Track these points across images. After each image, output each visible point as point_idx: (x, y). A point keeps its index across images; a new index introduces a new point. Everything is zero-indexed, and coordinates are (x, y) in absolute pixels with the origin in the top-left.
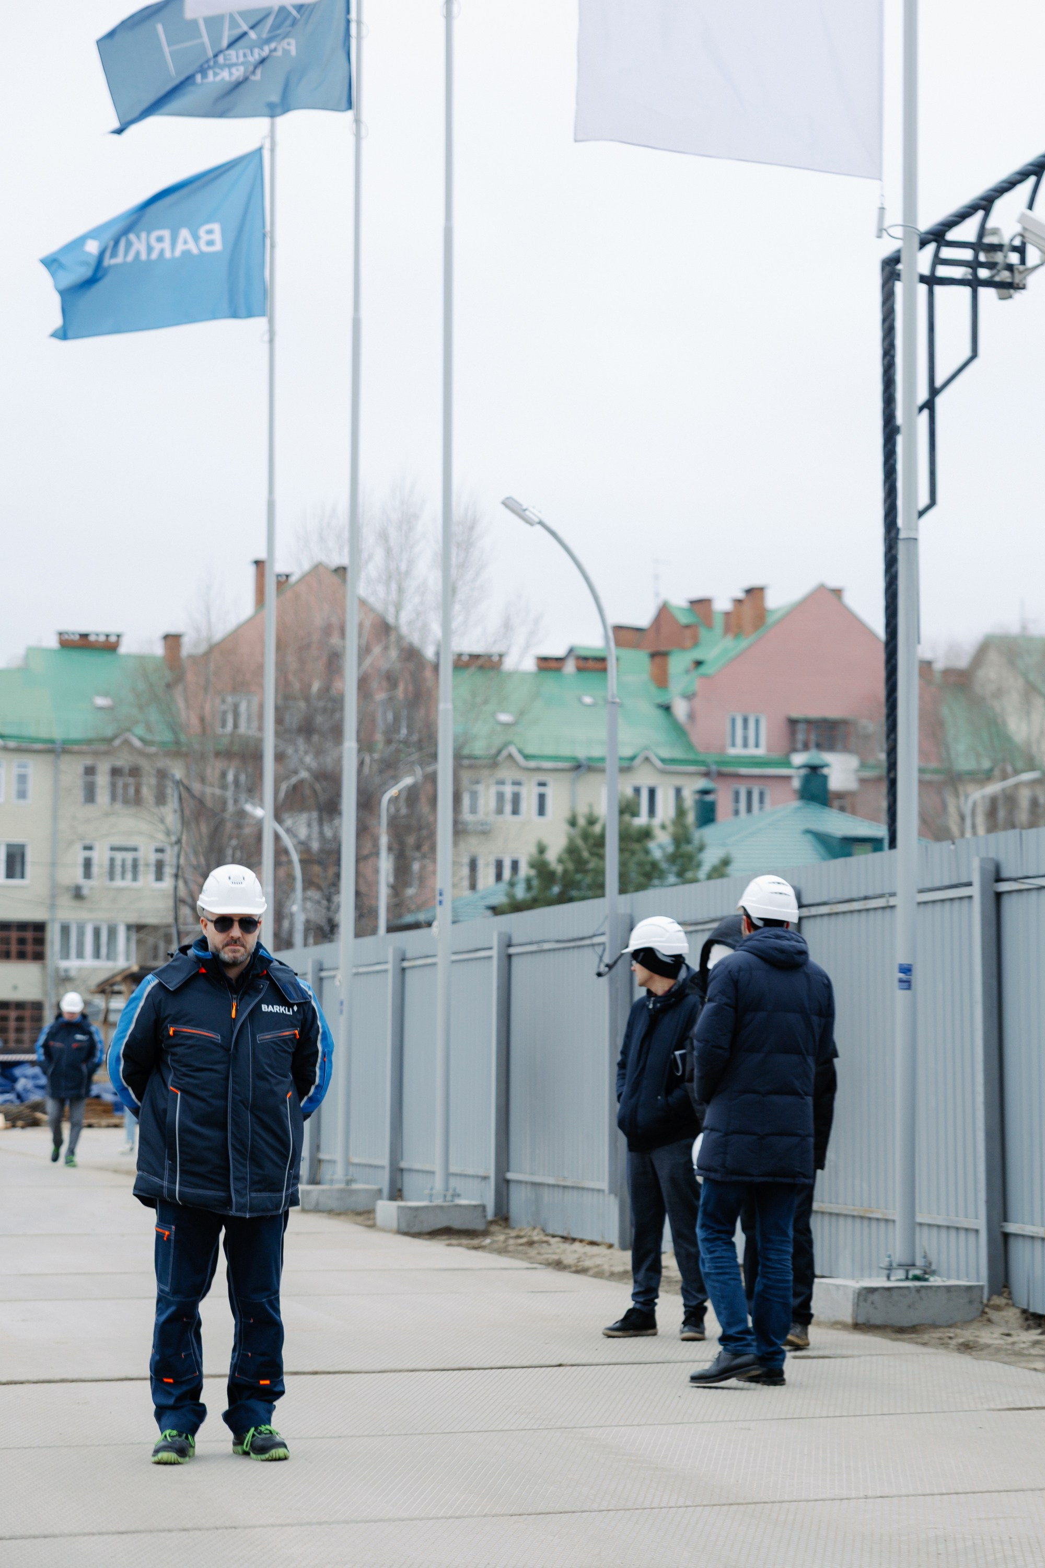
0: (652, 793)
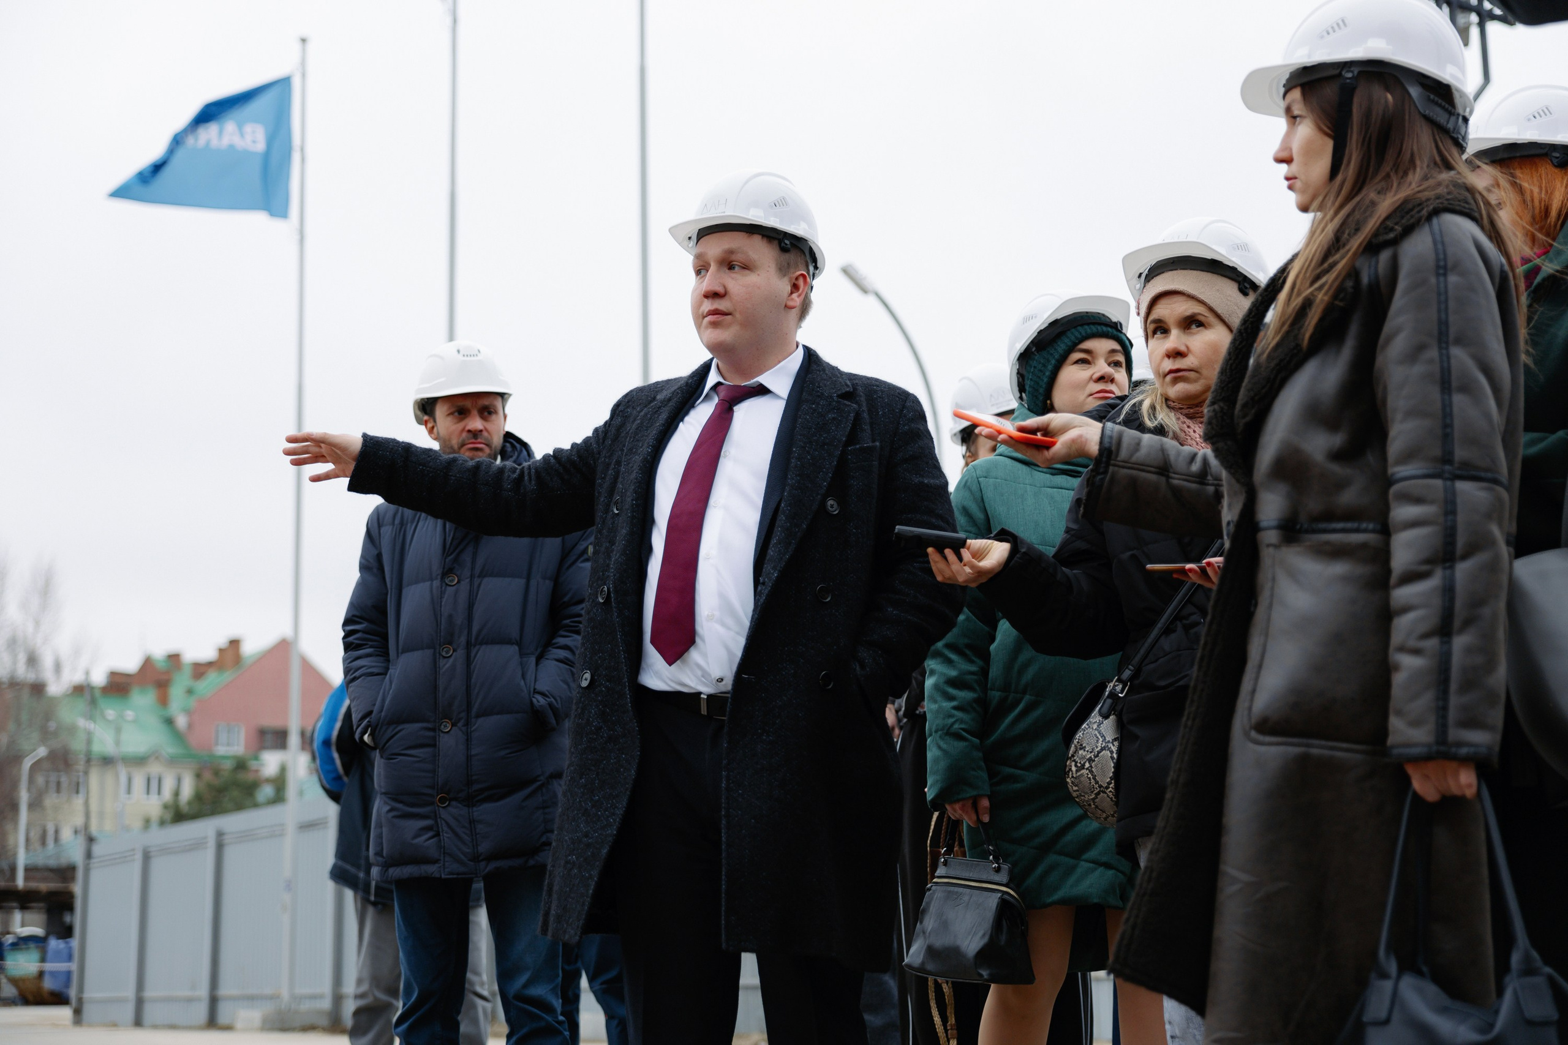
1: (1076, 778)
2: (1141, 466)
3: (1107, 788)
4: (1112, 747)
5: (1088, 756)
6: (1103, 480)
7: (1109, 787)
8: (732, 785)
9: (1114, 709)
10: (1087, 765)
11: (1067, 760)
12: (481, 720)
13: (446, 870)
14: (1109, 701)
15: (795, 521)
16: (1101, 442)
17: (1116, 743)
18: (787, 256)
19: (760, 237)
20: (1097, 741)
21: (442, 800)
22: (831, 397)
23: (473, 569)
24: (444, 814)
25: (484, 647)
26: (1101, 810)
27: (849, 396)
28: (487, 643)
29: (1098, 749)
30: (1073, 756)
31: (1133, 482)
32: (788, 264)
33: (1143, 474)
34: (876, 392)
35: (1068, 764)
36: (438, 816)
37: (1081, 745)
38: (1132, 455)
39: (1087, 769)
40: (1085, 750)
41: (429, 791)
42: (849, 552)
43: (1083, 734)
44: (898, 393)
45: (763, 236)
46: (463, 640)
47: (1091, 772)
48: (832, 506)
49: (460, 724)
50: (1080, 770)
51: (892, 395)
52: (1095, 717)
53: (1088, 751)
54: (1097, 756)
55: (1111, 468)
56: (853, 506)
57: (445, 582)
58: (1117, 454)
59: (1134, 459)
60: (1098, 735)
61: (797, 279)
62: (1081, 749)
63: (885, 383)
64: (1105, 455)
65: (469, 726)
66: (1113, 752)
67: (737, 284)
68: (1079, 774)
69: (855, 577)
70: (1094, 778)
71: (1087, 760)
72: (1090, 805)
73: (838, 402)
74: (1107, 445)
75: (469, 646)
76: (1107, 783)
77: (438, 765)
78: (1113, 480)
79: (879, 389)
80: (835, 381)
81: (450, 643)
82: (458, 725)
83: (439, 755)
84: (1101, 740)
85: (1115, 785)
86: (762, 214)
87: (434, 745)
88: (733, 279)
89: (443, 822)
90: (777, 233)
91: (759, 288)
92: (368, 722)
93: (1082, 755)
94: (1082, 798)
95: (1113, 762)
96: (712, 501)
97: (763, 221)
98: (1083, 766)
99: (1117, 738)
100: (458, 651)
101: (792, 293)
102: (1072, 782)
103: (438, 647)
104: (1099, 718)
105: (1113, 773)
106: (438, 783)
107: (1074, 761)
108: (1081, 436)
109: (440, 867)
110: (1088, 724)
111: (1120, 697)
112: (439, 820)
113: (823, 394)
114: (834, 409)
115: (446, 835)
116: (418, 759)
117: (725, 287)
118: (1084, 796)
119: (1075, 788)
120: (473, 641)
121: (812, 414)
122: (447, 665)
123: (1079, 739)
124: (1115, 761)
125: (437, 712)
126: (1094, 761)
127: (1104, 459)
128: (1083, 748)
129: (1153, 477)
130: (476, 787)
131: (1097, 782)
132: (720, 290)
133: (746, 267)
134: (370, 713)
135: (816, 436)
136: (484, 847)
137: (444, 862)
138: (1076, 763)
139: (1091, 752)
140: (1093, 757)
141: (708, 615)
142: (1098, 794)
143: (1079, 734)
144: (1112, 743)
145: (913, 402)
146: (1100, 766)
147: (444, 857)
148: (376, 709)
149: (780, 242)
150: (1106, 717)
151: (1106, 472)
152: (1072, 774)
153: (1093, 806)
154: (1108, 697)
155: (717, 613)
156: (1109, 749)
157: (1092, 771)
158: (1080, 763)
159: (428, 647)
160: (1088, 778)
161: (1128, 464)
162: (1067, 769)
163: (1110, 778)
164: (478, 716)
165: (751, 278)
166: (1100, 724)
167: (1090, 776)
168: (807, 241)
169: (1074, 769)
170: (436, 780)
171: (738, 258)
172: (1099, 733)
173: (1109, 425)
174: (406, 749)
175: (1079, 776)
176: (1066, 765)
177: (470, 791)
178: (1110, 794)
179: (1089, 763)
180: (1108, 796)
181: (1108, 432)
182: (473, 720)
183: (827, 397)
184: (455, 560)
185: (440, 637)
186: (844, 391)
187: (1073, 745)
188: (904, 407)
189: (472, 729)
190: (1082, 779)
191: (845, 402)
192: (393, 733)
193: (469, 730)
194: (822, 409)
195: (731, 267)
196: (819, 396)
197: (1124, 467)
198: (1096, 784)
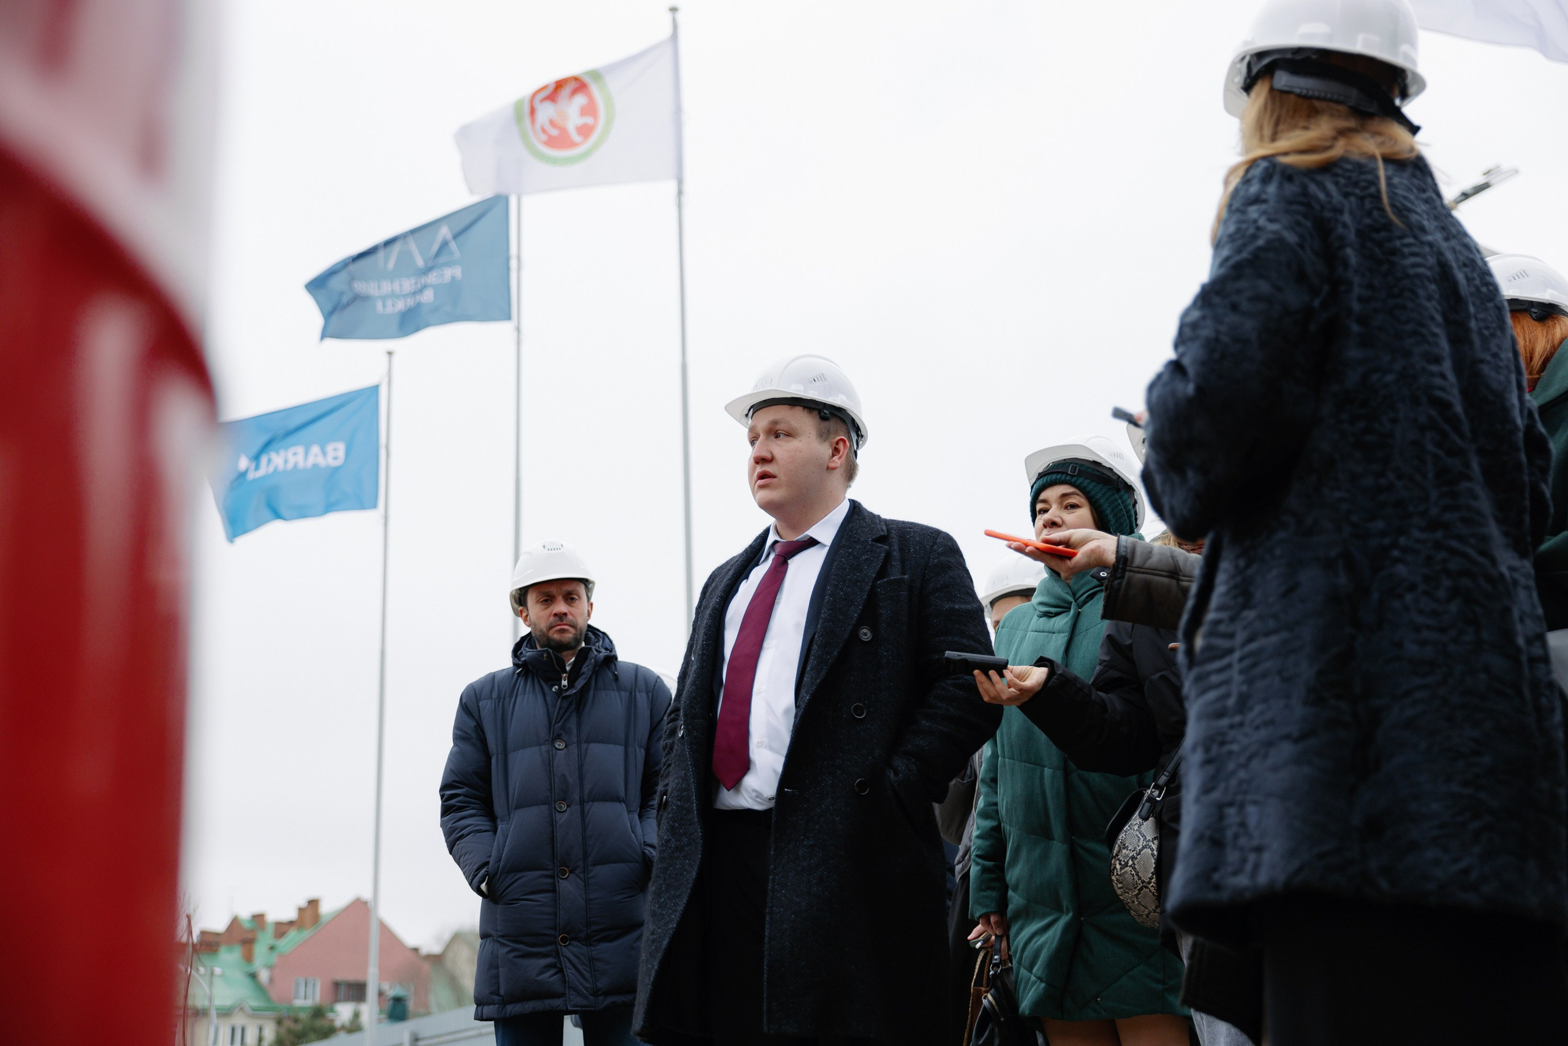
0: (243, 1030)
1: (1120, 875)
2: (1154, 571)
3: (1149, 883)
4: (1152, 845)
5: (1131, 855)
6: (1120, 584)
7: (1151, 882)
8: (777, 887)
9: (1152, 812)
10: (1130, 863)
11: (1112, 858)
12: (598, 868)
13: (572, 1003)
14: (1147, 805)
15: (827, 649)
16: (1117, 552)
17: (1156, 842)
18: (826, 424)
19: (802, 408)
20: (1139, 840)
21: (564, 940)
22: (867, 541)
23: (579, 735)
24: (566, 951)
25: (596, 803)
26: (1143, 906)
27: (883, 539)
28: (597, 801)
29: (1140, 848)
30: (1117, 855)
31: (1147, 586)
32: (828, 431)
33: (1156, 578)
34: (909, 533)
35: (1112, 862)
36: (561, 954)
37: (1124, 845)
38: (1145, 562)
39: (1130, 866)
40: (1127, 850)
41: (552, 932)
42: (881, 672)
43: (1125, 835)
44: (931, 532)
45: (804, 407)
46: (576, 797)
47: (1134, 869)
48: (865, 634)
49: (577, 872)
50: (1124, 868)
51: (924, 534)
52: (1136, 819)
53: (1130, 850)
54: (1139, 854)
55: (1127, 574)
56: (883, 632)
57: (554, 746)
58: (1132, 562)
59: (1147, 565)
60: (1139, 835)
61: (837, 443)
62: (1124, 848)
63: (918, 525)
64: (1121, 562)
65: (586, 873)
66: (1154, 850)
67: (781, 449)
68: (1123, 871)
69: (887, 694)
70: (1137, 875)
71: (1130, 858)
72: (1133, 902)
73: (872, 545)
74: (1123, 553)
75: (582, 802)
76: (1149, 878)
77: (559, 908)
78: (1129, 583)
79: (911, 530)
80: (873, 528)
81: (564, 800)
82: (576, 872)
83: (559, 899)
84: (1142, 839)
85: (1156, 880)
86: (802, 388)
87: (554, 891)
88: (778, 445)
89: (566, 959)
90: (817, 404)
91: (800, 452)
92: (486, 871)
93: (1125, 853)
94: (1127, 895)
95: (1154, 859)
96: (766, 644)
97: (803, 394)
98: (1127, 863)
99: (1157, 837)
100: (572, 807)
101: (833, 456)
102: (1117, 880)
103: (553, 803)
104: (1139, 821)
105: (1154, 868)
106: (559, 924)
107: (1118, 859)
108: (1099, 547)
109: (566, 1000)
110: (1129, 826)
111: (1158, 801)
112: (561, 957)
113: (859, 539)
114: (868, 551)
115: (570, 972)
116: (538, 903)
117: (772, 453)
118: (1128, 893)
119: (1120, 885)
120: (586, 797)
121: (848, 557)
122: (563, 820)
123: (1122, 840)
124: (1155, 857)
125: (555, 861)
126: (1136, 858)
127: (1121, 566)
128: (1126, 848)
129: (1166, 580)
130: (595, 928)
131: (1140, 878)
132: (769, 456)
133: (789, 435)
134: (487, 863)
135: (850, 575)
136: (603, 983)
137: (569, 995)
138: (1120, 861)
139: (1133, 851)
140: (1135, 855)
141: (758, 742)
142: (1141, 889)
143: (1122, 835)
144: (1152, 841)
145: (944, 539)
146: (1142, 863)
147: (569, 990)
148: (492, 860)
149: (820, 412)
150: (1146, 819)
151: (1122, 577)
152: (1117, 872)
153: (1136, 903)
154: (1146, 801)
155: (766, 740)
156: (1150, 847)
157: (1136, 868)
158: (1124, 861)
159: (544, 803)
160: (1132, 874)
161: (1141, 570)
162: (1112, 868)
163: (1152, 873)
164: (595, 864)
165: (793, 444)
166: (1140, 825)
167: (1133, 872)
168: (845, 410)
169: (1118, 867)
170: (558, 922)
171: (781, 427)
172: (1140, 833)
173: (1123, 537)
174: (526, 894)
175: (1123, 873)
176: (1111, 864)
177: (589, 932)
178: (1152, 889)
179: (1132, 860)
180: (1150, 891)
181: (1123, 543)
182: (590, 868)
183: (863, 542)
184: (563, 728)
185: (554, 794)
186: (878, 536)
187: (1117, 845)
188: (935, 543)
189: (589, 876)
190: (1126, 876)
191: (878, 544)
192: (512, 881)
193: (586, 876)
194: (858, 553)
195: (777, 436)
196: (856, 542)
197: (1139, 572)
198: (1139, 880)
